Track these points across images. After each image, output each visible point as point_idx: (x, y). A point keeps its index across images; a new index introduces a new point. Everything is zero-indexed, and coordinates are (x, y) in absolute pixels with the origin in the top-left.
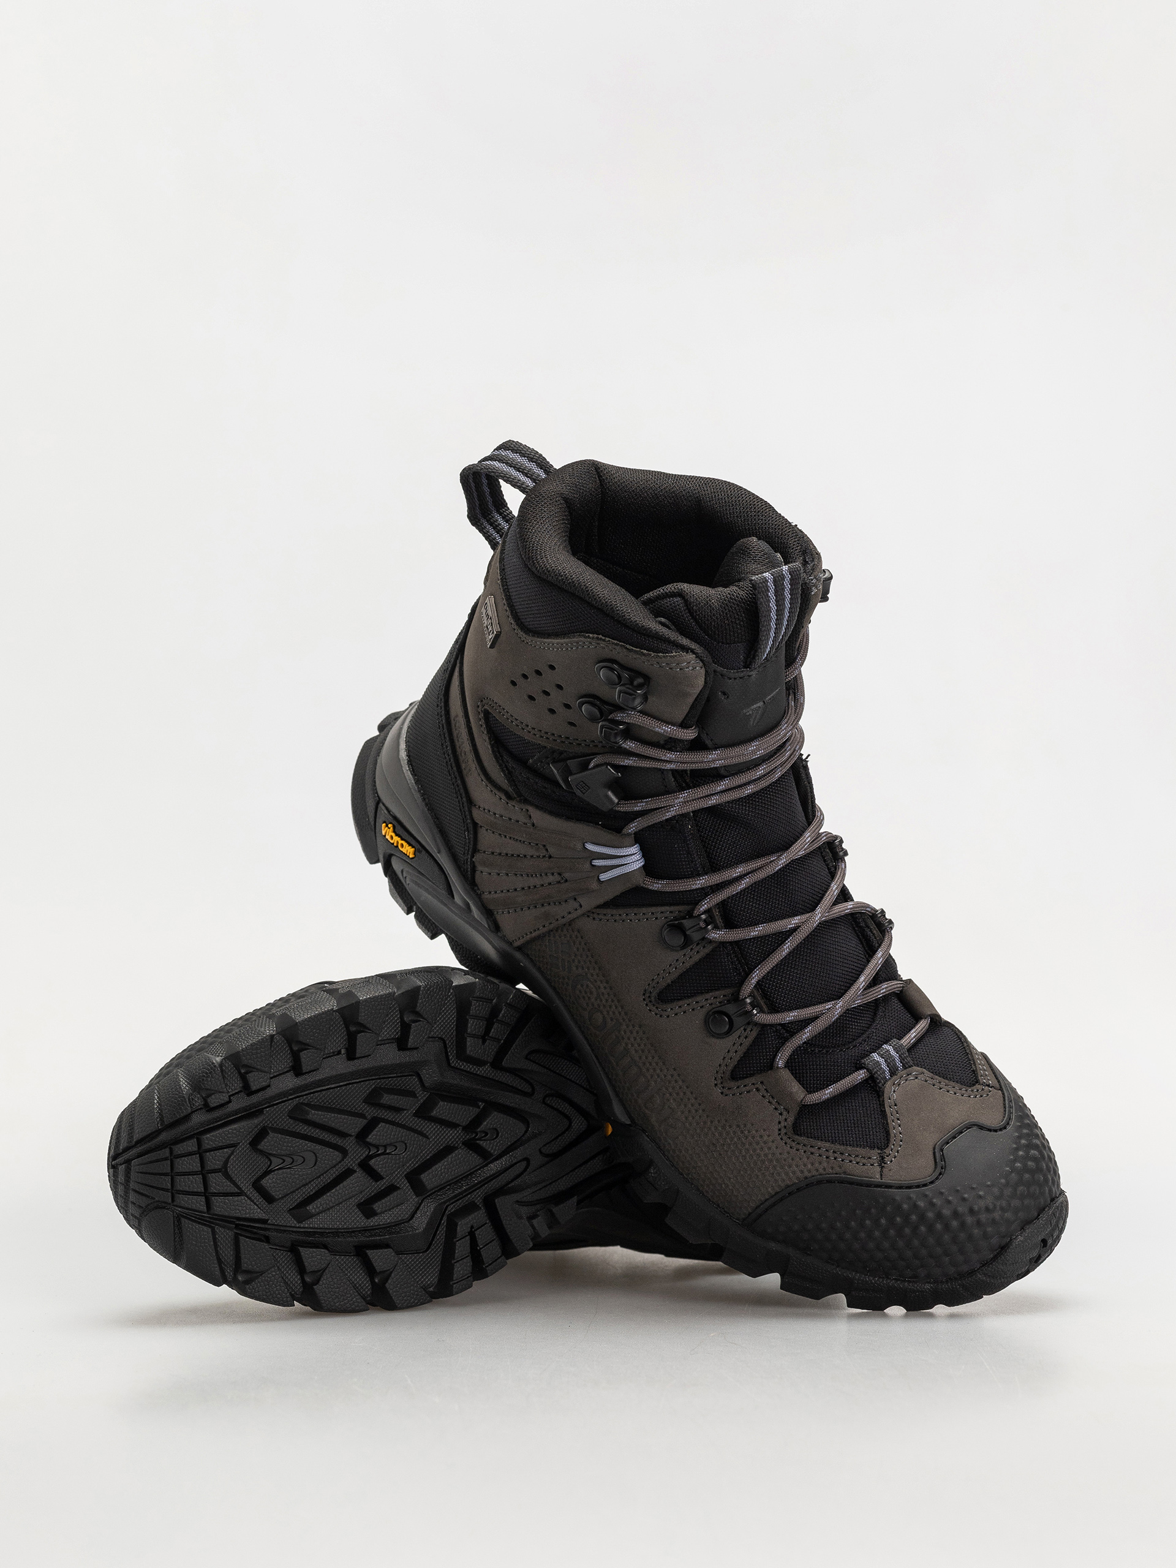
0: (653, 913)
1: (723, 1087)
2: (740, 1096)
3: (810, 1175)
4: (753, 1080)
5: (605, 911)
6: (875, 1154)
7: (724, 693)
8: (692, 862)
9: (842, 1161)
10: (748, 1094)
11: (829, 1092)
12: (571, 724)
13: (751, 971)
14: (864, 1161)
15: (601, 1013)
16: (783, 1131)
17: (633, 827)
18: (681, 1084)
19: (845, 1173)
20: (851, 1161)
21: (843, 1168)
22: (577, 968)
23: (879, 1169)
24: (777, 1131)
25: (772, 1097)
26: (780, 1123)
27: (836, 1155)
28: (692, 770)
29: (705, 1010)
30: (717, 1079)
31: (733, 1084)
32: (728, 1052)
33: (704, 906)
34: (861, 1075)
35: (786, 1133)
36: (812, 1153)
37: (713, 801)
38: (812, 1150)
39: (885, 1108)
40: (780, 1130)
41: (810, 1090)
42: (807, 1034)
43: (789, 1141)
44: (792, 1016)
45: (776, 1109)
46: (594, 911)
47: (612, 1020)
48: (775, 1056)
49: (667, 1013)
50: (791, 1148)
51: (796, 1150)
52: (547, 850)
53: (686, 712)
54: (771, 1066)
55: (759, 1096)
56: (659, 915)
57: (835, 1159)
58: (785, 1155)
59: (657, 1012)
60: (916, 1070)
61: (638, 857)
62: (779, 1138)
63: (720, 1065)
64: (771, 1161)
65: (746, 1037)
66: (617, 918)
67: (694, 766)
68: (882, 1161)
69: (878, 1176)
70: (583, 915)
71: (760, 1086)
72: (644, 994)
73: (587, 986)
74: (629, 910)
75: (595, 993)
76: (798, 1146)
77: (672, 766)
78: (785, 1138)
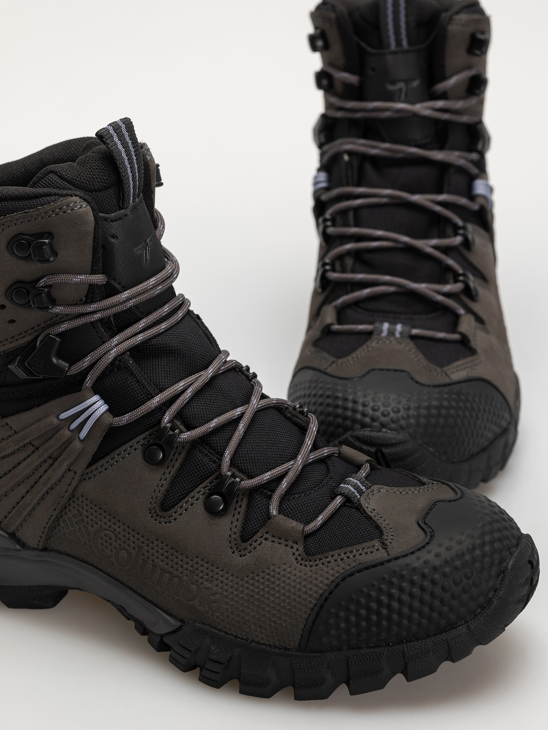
0: (131, 447)
1: (240, 552)
2: (255, 550)
3: (334, 578)
4: (259, 534)
5: (93, 467)
6: (376, 543)
7: (113, 237)
8: (144, 388)
9: (354, 556)
10: (261, 546)
11: (320, 519)
12: (12, 321)
13: (221, 455)
14: (371, 549)
15: (125, 549)
16: (299, 558)
17: (89, 382)
18: (207, 566)
19: (360, 564)
20: (360, 554)
21: (357, 562)
22: (92, 526)
23: (384, 551)
24: (294, 560)
25: (280, 539)
26: (294, 554)
27: (347, 555)
28: (115, 315)
29: (201, 500)
30: (232, 548)
31: (245, 545)
32: (232, 523)
33: (167, 418)
34: (339, 500)
35: (302, 559)
36: (329, 562)
37: (140, 338)
38: (328, 559)
39: (367, 514)
40: (296, 559)
41: (307, 523)
42: (284, 484)
43: (307, 563)
44: (267, 476)
45: (286, 545)
46: (87, 471)
47: (134, 549)
48: (268, 508)
49: (173, 518)
50: (311, 567)
51: (316, 566)
52: (33, 445)
53: (90, 257)
54: (269, 517)
55: (269, 543)
56: (136, 446)
57: (348, 557)
58: (310, 574)
59: (166, 520)
60: (376, 487)
61: (101, 402)
62: (298, 565)
63: (230, 536)
64: (300, 583)
65: (240, 507)
66: (106, 465)
67: (115, 310)
68: (384, 546)
69: (386, 555)
70: (80, 481)
71: (267, 536)
72: (150, 513)
73: (106, 535)
74: (112, 455)
75: (113, 536)
76: (316, 563)
77: (98, 316)
78: (303, 562)
